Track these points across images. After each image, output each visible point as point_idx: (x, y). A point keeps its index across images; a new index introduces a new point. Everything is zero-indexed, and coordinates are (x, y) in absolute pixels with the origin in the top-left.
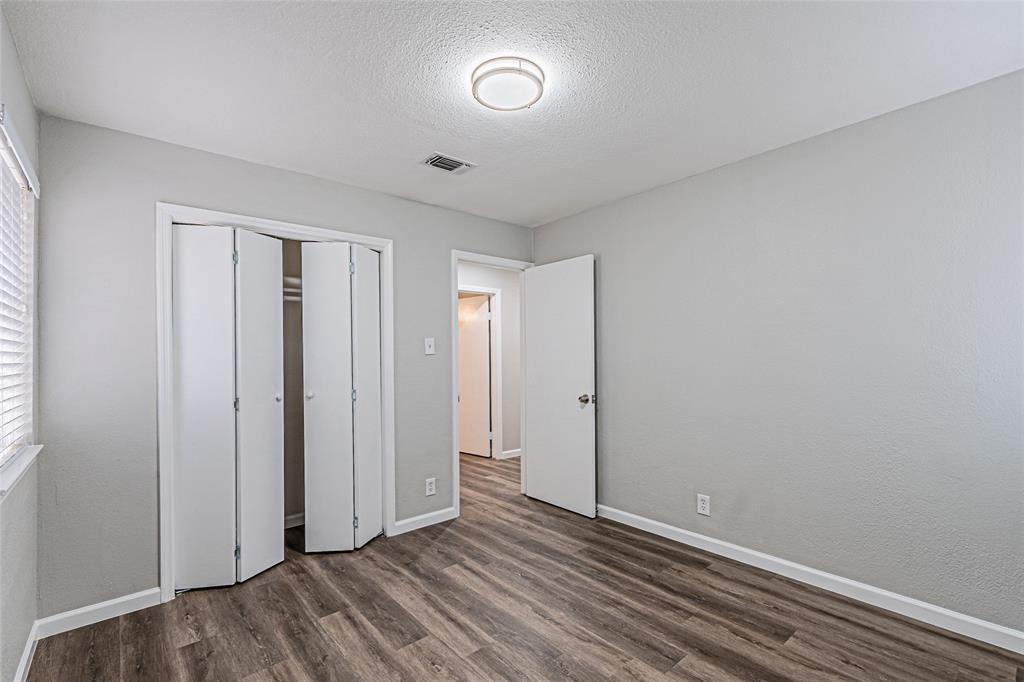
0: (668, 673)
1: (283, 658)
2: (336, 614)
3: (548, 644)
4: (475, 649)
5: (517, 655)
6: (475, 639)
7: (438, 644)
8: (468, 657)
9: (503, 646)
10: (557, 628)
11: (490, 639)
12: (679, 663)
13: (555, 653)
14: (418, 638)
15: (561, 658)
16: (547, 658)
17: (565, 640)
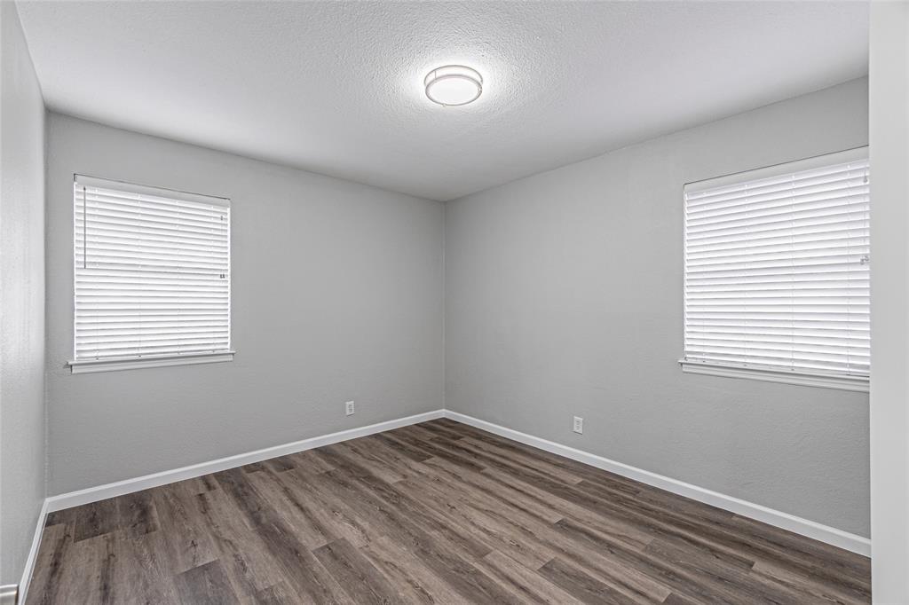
0: (340, 537)
1: (643, 551)
2: (664, 600)
3: (424, 560)
4: (488, 557)
5: (452, 551)
6: (491, 566)
7: (523, 562)
8: (491, 551)
9: (464, 558)
10: (413, 577)
11: (477, 566)
12: (325, 543)
13: (420, 553)
14: (544, 567)
15: (416, 549)
16: (427, 549)
17: (408, 564)
